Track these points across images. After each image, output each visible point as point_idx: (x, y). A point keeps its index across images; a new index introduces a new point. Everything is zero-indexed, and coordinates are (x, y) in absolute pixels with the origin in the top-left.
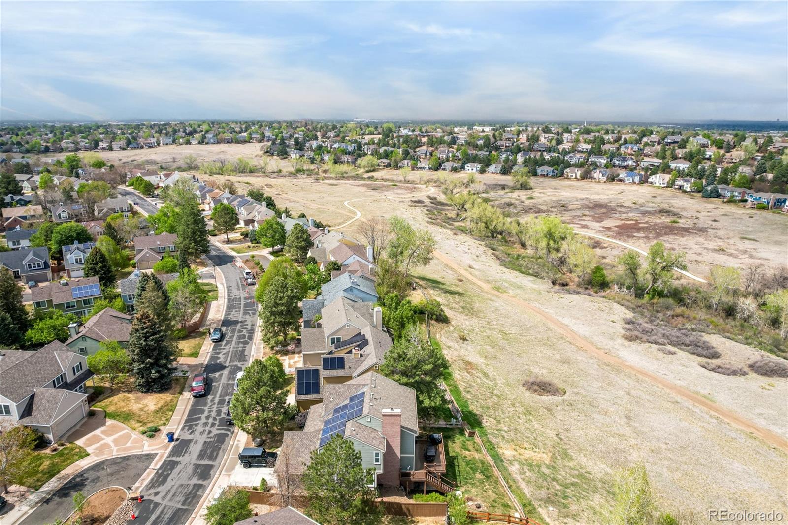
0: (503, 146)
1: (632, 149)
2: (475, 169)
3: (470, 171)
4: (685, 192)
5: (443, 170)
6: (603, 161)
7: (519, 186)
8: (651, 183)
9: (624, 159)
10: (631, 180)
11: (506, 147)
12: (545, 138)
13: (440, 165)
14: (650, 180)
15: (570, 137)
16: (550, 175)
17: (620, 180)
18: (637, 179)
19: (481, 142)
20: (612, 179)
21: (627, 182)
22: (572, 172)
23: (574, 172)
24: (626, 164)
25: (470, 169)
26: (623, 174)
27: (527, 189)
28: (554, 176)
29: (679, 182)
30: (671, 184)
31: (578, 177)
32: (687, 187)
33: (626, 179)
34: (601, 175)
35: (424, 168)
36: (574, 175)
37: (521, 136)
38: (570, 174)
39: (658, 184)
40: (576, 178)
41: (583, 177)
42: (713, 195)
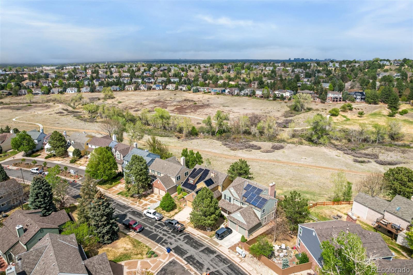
0: (80, 77)
1: (149, 74)
2: (73, 91)
3: (71, 92)
4: (184, 91)
5: (53, 93)
6: (139, 81)
7: (108, 97)
8: (168, 88)
9: (149, 79)
10: (158, 88)
11: (83, 77)
12: (101, 71)
13: (50, 91)
14: (167, 87)
15: (115, 70)
16: (118, 90)
17: (153, 89)
18: (161, 87)
19: (67, 76)
20: (150, 89)
21: (157, 89)
22: (129, 87)
23: (131, 87)
24: (151, 81)
25: (71, 91)
26: (154, 86)
27: (112, 98)
28: (120, 90)
29: (180, 87)
30: (177, 88)
31: (133, 89)
32: (184, 89)
33: (156, 88)
34: (144, 87)
35: (38, 94)
36: (131, 89)
37: (87, 71)
38: (128, 89)
39: (171, 89)
40: (132, 90)
41: (136, 89)
42: (197, 91)
